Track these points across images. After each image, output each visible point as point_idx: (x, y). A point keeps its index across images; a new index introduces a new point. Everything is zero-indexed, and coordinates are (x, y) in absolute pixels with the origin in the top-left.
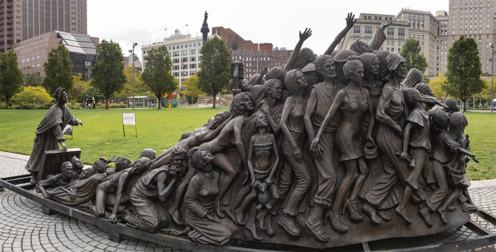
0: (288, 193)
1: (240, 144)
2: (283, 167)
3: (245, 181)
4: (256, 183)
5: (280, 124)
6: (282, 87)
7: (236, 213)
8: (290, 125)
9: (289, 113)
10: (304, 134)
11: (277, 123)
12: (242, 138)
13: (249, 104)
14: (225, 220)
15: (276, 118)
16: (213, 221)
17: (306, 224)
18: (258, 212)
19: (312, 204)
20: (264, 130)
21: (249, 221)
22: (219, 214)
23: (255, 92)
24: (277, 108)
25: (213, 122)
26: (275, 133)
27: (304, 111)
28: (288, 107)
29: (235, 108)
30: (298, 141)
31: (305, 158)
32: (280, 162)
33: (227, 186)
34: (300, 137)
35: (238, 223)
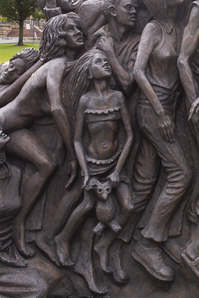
0: (149, 199)
1: (59, 111)
2: (140, 151)
3: (70, 181)
4: (91, 184)
5: (134, 72)
6: (136, 5)
7: (55, 245)
8: (151, 74)
9: (149, 52)
10: (177, 90)
11: (127, 70)
12: (62, 100)
13: (75, 36)
14: (37, 259)
15: (126, 61)
16: (13, 265)
17: (182, 258)
18: (96, 238)
19: (193, 220)
20: (104, 84)
21: (80, 258)
22: (23, 249)
23: (86, 14)
24: (128, 43)
25: (7, 70)
26: (125, 88)
27: (177, 48)
28: (149, 42)
29: (48, 44)
30: (167, 103)
31: (179, 134)
32: (134, 142)
33: (36, 194)
34: (170, 96)
35: (60, 263)
